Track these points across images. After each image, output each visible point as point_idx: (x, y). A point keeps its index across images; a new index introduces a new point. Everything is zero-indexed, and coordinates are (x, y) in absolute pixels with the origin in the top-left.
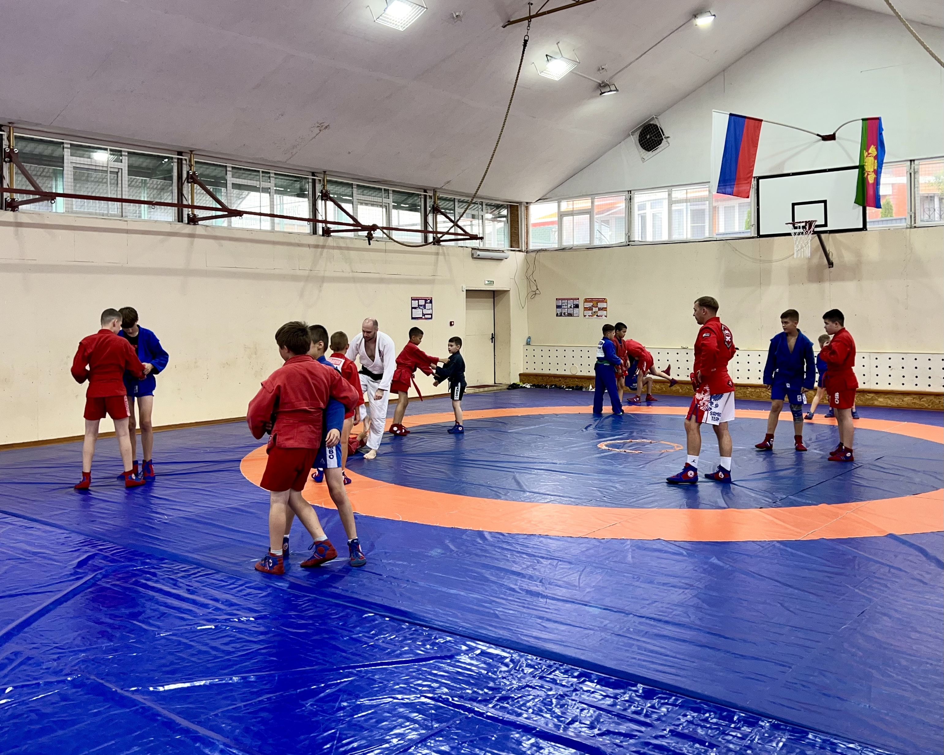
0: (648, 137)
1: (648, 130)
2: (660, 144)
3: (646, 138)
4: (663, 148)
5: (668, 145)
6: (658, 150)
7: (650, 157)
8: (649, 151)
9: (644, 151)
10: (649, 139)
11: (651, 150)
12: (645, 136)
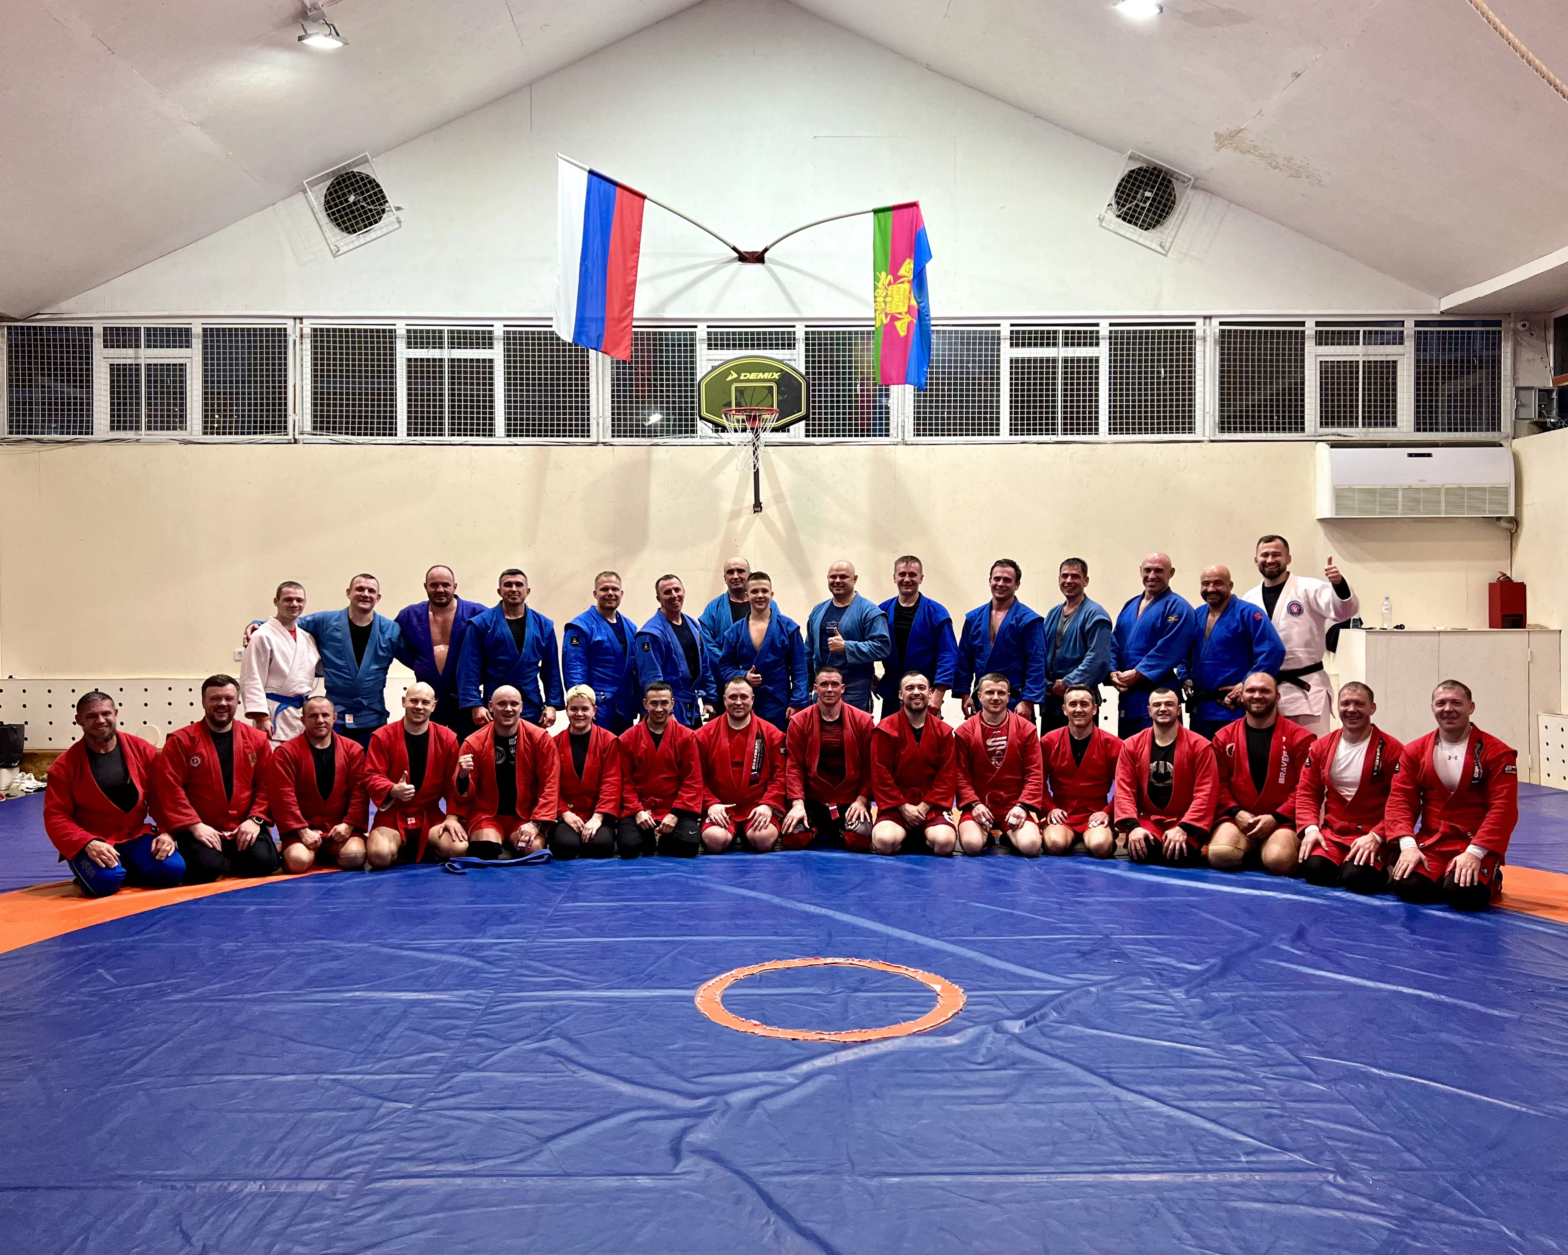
0: (352, 199)
1: (352, 184)
2: (376, 222)
3: (347, 201)
4: (385, 230)
5: (397, 226)
6: (373, 235)
7: (351, 247)
8: (349, 233)
9: (337, 230)
10: (355, 203)
11: (355, 232)
12: (344, 195)
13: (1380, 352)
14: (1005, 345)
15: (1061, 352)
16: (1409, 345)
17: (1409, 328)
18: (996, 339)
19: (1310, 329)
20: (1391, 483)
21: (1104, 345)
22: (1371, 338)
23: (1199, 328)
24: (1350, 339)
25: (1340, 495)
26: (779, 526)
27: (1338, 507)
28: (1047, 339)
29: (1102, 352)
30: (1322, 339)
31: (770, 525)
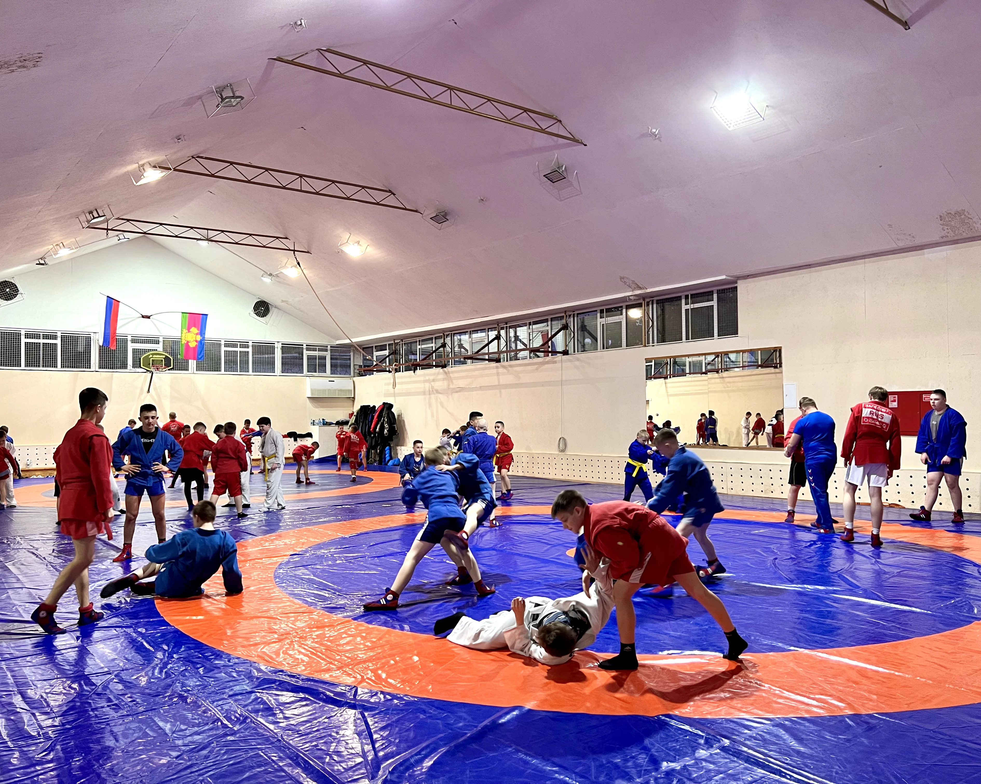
1: (7, 285)
2: (14, 298)
4: (17, 300)
5: (21, 299)
6: (12, 301)
7: (5, 305)
10: (8, 291)
11: (6, 300)
13: (322, 353)
14: (223, 346)
15: (239, 349)
16: (329, 352)
17: (329, 348)
18: (220, 345)
19: (305, 346)
20: (324, 388)
21: (251, 348)
22: (320, 350)
23: (276, 345)
24: (315, 350)
25: (312, 391)
26: (155, 397)
27: (312, 394)
28: (235, 346)
29: (250, 350)
30: (308, 349)
31: (152, 397)
